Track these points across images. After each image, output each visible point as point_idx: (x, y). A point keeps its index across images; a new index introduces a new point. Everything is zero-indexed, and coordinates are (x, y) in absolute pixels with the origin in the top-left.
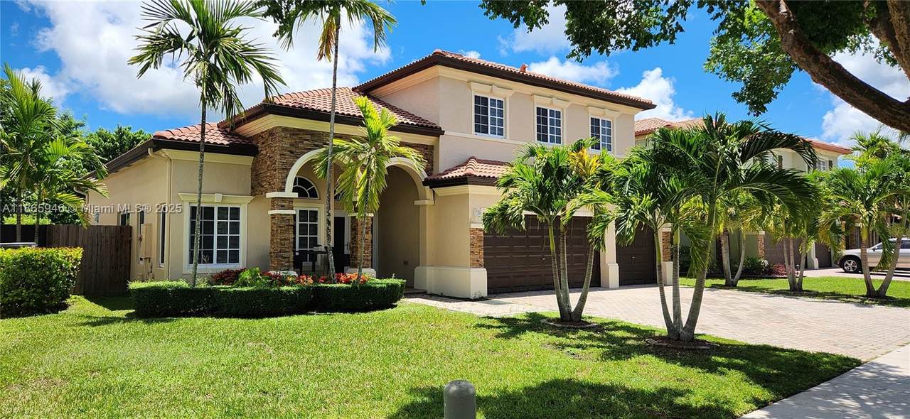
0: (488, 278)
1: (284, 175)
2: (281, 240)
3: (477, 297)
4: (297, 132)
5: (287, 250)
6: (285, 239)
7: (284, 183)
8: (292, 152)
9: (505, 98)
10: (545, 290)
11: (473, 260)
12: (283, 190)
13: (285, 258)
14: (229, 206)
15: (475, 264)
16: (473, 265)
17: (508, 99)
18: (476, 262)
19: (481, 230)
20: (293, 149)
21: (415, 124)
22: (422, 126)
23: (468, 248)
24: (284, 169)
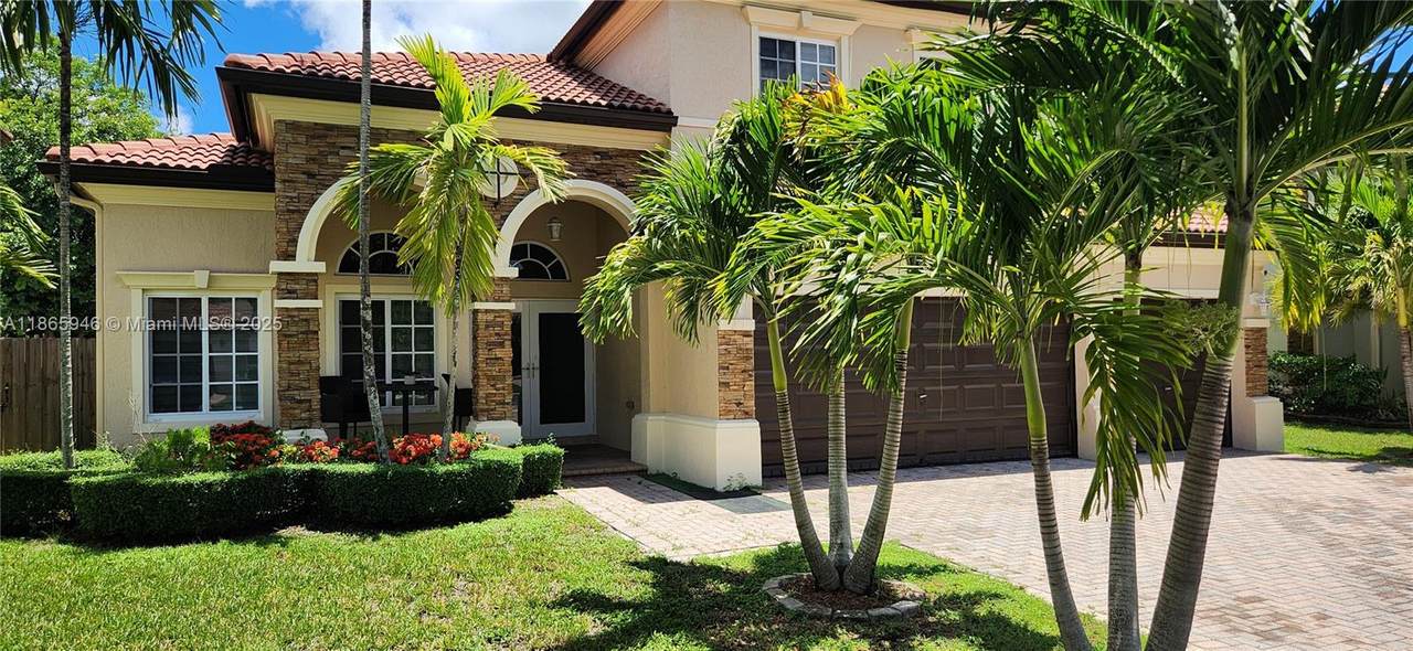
0: (763, 441)
1: (292, 225)
2: (290, 363)
3: (735, 486)
4: (322, 132)
5: (305, 385)
6: (300, 362)
7: (294, 242)
8: (311, 175)
9: (839, 40)
10: (929, 465)
11: (728, 402)
12: (291, 256)
13: (300, 402)
14: (234, 296)
15: (733, 411)
16: (726, 414)
17: (845, 43)
18: (734, 407)
19: (746, 334)
20: (314, 168)
21: (604, 103)
22: (622, 107)
23: (714, 377)
24: (293, 212)
